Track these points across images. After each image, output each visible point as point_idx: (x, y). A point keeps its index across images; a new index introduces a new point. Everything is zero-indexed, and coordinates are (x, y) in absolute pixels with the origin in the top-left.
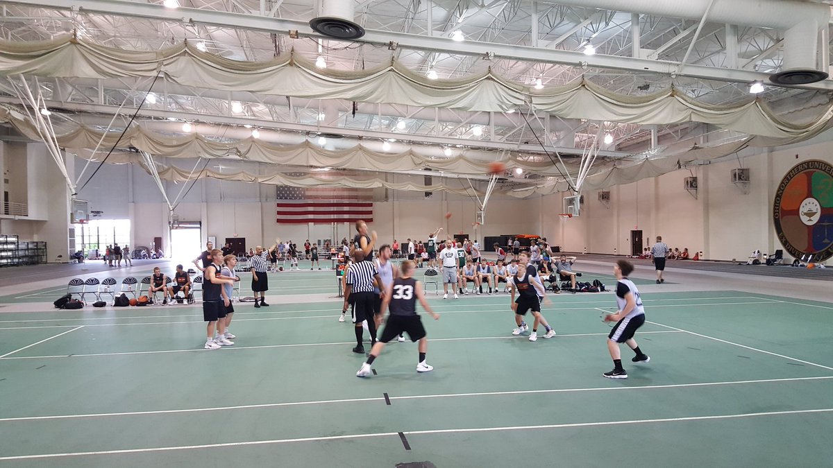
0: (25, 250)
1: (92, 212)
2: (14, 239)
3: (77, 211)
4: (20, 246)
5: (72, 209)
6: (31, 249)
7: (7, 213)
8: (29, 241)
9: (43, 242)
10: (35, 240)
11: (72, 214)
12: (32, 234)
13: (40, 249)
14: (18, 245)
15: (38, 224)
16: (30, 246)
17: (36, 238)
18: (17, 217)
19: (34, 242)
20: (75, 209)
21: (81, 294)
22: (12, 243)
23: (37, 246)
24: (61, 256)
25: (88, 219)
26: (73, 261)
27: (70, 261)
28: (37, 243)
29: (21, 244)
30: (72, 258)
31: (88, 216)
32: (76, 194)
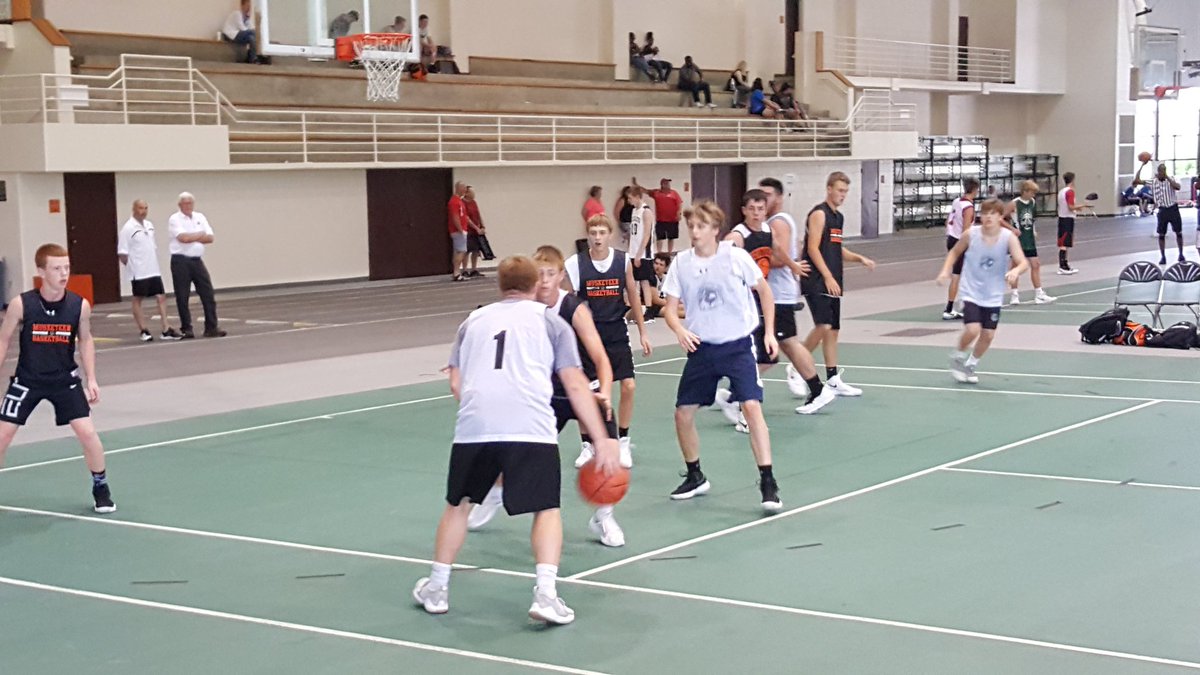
0: (1004, 178)
1: (1187, 64)
2: (978, 150)
3: (1148, 62)
4: (991, 169)
5: (1135, 57)
6: (1020, 176)
7: (963, 77)
8: (1014, 153)
9: (1048, 157)
10: (1031, 151)
11: (1134, 72)
12: (1022, 134)
13: (1043, 175)
14: (987, 167)
15: (1039, 104)
16: (1018, 168)
17: (1032, 147)
18: (989, 88)
19: (1026, 158)
20: (1143, 57)
21: (1153, 307)
22: (975, 160)
23: (1034, 167)
24: (1094, 197)
25: (1176, 88)
26: (1127, 209)
27: (1118, 211)
28: (1034, 158)
29: (996, 163)
30: (1126, 200)
31: (1177, 75)
32: (1147, 11)
